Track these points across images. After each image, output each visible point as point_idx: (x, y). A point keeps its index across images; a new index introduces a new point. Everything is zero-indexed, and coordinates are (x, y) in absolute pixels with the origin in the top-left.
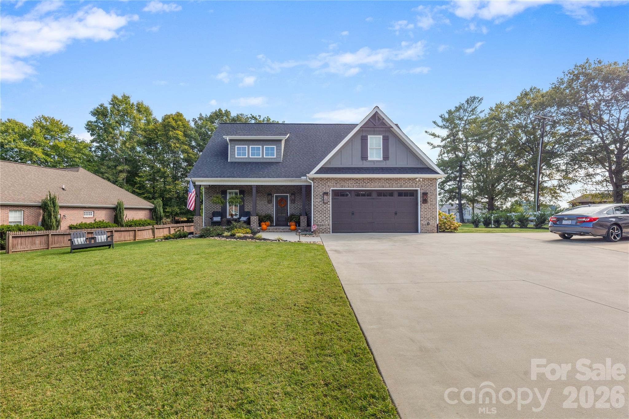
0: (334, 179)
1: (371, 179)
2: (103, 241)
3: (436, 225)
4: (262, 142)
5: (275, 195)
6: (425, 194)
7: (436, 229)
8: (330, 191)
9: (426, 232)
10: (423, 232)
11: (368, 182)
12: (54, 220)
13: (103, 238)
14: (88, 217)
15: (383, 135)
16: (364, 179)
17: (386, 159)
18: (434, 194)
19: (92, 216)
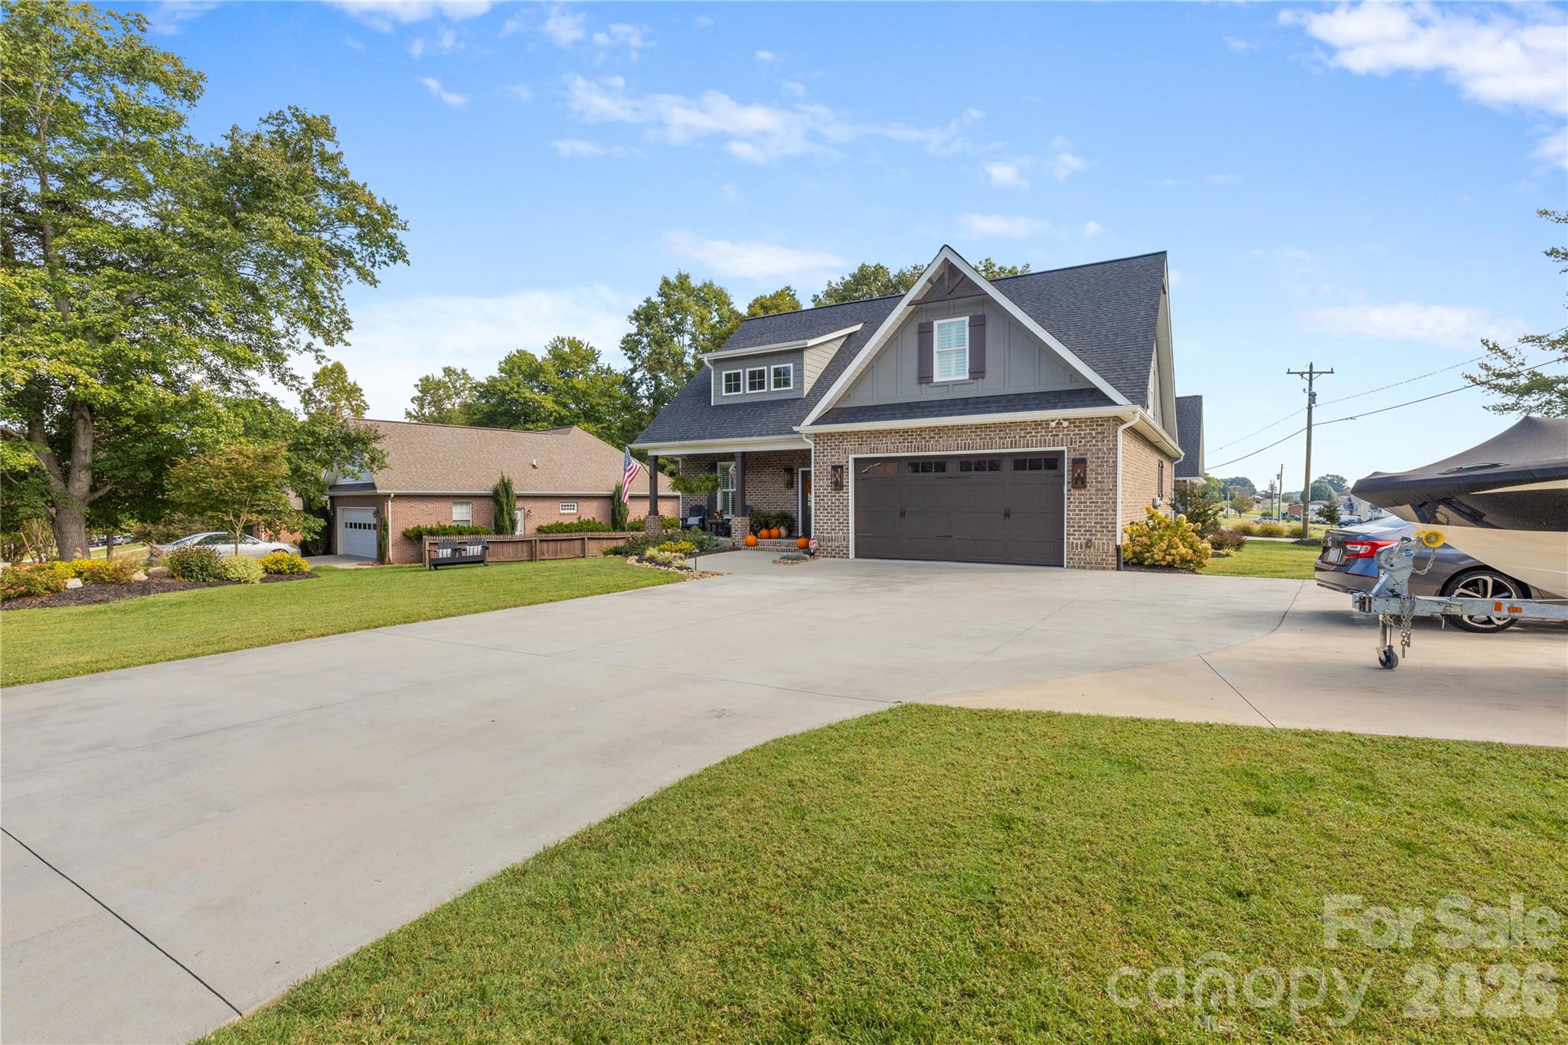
0: (856, 433)
1: (939, 430)
2: (475, 554)
3: (1112, 549)
4: (767, 359)
5: (800, 470)
6: (1080, 463)
7: (1112, 560)
8: (847, 462)
9: (1084, 568)
10: (1073, 567)
11: (932, 438)
12: (507, 518)
13: (475, 551)
14: (567, 514)
15: (972, 314)
16: (921, 430)
17: (978, 375)
18: (1107, 462)
19: (575, 511)
